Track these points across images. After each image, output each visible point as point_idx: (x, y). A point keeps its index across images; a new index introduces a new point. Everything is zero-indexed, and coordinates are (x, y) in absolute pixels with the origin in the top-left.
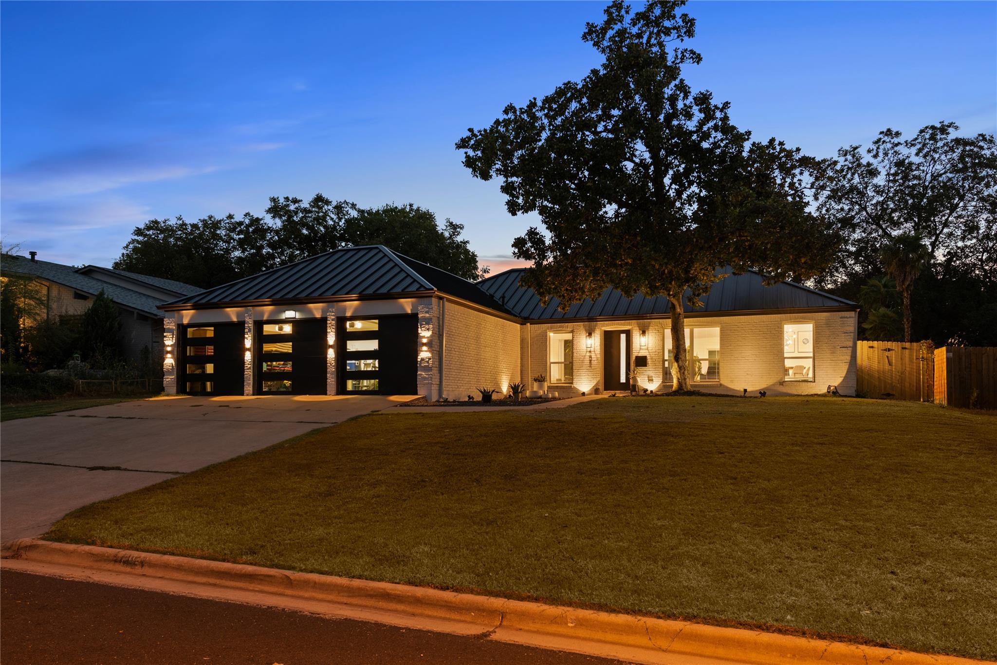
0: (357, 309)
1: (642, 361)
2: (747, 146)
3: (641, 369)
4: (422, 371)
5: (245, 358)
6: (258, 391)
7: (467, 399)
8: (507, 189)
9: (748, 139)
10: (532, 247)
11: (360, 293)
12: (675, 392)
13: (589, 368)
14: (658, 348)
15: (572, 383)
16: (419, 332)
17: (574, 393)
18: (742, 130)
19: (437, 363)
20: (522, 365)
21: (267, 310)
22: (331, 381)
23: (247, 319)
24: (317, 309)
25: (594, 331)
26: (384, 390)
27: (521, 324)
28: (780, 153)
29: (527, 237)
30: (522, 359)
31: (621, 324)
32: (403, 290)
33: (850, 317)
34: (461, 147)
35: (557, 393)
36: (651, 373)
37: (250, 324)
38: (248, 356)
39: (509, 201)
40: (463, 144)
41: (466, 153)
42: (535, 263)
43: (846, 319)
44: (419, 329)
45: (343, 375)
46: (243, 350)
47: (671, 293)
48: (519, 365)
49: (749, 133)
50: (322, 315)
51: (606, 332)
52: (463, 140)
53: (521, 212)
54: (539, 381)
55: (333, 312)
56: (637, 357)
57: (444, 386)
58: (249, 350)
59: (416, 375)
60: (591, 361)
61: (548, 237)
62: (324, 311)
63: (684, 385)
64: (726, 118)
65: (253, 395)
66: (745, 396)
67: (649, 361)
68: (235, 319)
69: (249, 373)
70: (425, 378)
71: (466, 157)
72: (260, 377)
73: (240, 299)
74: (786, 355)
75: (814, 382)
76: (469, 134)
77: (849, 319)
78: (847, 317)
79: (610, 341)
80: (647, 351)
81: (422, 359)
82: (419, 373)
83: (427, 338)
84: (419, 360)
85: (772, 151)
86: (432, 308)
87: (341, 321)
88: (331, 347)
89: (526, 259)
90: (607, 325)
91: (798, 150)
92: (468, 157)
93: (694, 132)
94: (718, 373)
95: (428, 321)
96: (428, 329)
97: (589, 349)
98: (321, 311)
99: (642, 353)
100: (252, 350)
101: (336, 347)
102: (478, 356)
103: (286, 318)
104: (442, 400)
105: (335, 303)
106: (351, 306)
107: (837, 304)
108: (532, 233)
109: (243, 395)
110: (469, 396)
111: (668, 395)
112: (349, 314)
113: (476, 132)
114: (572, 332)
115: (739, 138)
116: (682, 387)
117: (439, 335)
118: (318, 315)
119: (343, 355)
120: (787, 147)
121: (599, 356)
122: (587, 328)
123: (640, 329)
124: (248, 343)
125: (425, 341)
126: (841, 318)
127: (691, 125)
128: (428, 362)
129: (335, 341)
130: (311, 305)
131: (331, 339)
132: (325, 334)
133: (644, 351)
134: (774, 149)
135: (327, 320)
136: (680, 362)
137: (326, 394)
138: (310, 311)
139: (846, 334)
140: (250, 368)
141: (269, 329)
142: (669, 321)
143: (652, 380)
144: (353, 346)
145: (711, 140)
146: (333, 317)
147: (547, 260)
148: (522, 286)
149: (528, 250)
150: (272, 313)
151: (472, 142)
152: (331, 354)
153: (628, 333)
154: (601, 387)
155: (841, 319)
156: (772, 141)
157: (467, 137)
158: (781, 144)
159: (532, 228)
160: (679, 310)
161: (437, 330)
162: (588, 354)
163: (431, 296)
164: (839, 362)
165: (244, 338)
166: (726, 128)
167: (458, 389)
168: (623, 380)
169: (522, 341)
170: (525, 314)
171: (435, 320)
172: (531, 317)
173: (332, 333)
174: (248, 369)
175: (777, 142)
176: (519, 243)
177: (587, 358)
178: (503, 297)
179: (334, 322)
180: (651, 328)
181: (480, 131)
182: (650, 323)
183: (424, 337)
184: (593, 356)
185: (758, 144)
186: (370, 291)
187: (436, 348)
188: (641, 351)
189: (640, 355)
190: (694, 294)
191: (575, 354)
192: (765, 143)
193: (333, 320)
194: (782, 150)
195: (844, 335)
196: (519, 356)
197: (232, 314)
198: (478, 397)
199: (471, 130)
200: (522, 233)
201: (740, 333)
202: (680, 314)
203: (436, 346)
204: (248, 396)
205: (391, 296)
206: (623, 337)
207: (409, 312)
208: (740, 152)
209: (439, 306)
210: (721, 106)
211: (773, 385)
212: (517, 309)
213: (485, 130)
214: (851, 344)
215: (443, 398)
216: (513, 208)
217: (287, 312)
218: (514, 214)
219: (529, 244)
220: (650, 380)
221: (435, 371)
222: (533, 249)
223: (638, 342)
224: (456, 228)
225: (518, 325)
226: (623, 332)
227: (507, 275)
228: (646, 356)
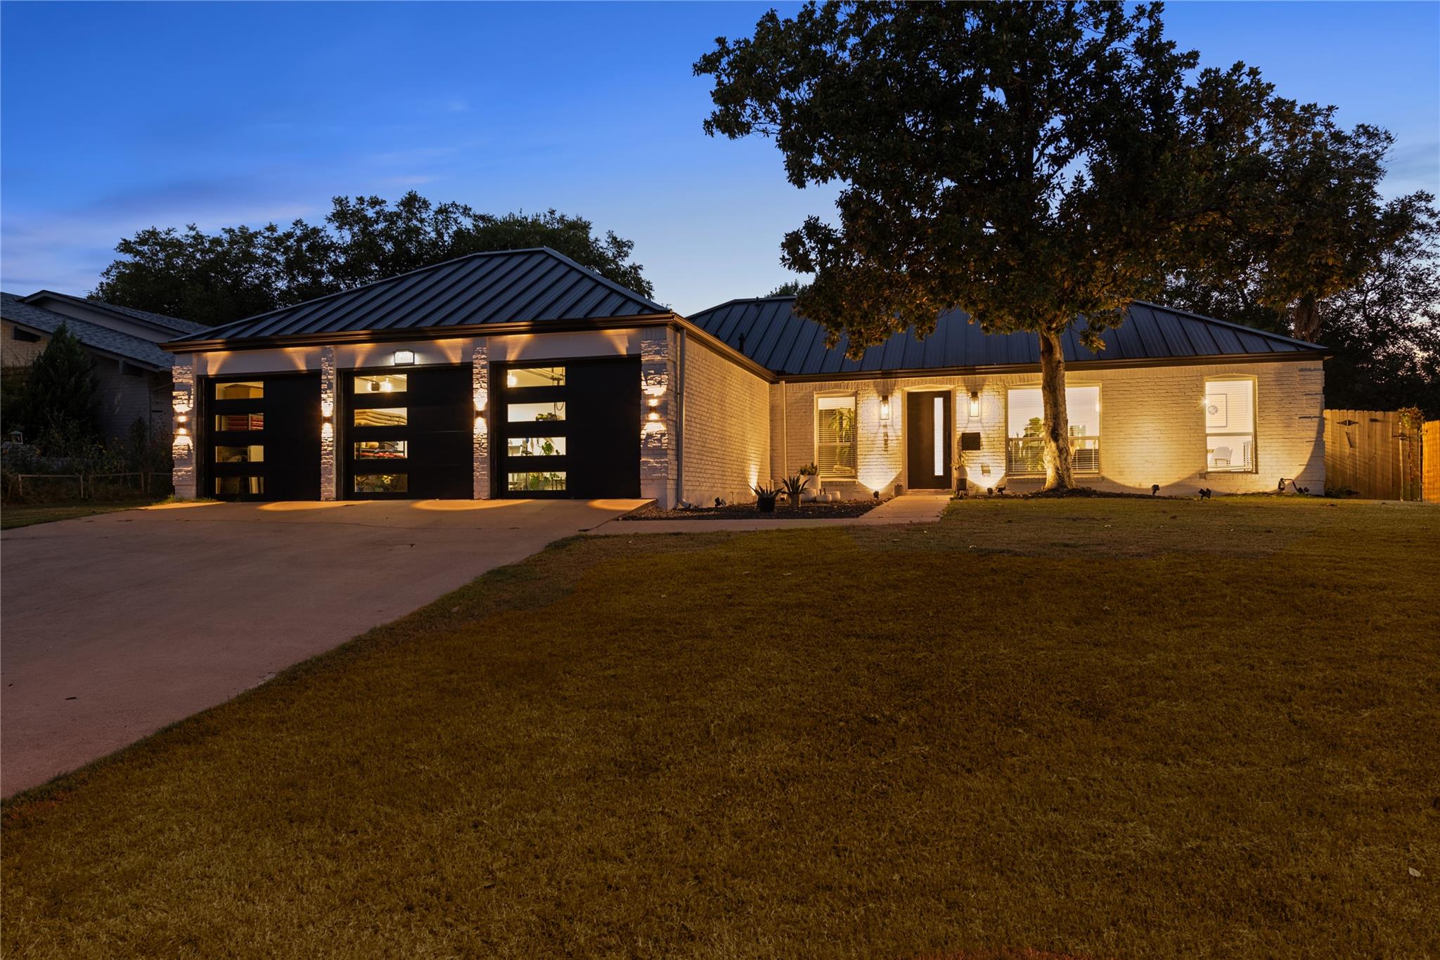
0: (525, 349)
1: (972, 442)
2: (1191, 78)
3: (971, 454)
4: (648, 456)
5: (323, 435)
6: (346, 492)
9: (1193, 65)
10: (813, 248)
11: (532, 320)
12: (1050, 490)
13: (883, 452)
14: (997, 421)
15: (855, 477)
16: (643, 387)
17: (859, 492)
19: (674, 443)
20: (772, 450)
21: (362, 352)
22: (481, 474)
23: (325, 367)
24: (453, 348)
25: (892, 393)
26: (580, 488)
27: (772, 383)
29: (804, 231)
30: (772, 439)
31: (937, 382)
32: (612, 314)
33: (1315, 370)
34: (705, 71)
35: (838, 493)
36: (986, 461)
37: (330, 375)
38: (328, 431)
39: (792, 162)
40: (708, 64)
41: (716, 79)
42: (816, 278)
43: (1309, 373)
44: (643, 383)
45: (502, 463)
46: (319, 420)
47: (1054, 325)
48: (769, 448)
49: (1194, 55)
50: (462, 359)
51: (910, 394)
52: (706, 59)
53: (814, 180)
54: (809, 474)
55: (483, 353)
56: (964, 435)
57: (684, 482)
58: (329, 420)
59: (638, 464)
60: (886, 441)
62: (466, 352)
63: (1067, 479)
64: (1156, 29)
65: (337, 499)
66: (1154, 495)
67: (984, 440)
68: (302, 366)
69: (329, 461)
70: (654, 469)
71: (716, 87)
72: (350, 466)
73: (312, 330)
74: (1208, 431)
75: (1257, 473)
76: (716, 48)
77: (1314, 373)
78: (1310, 370)
79: (917, 408)
80: (979, 425)
81: (649, 436)
82: (643, 459)
83: (658, 397)
84: (643, 437)
86: (667, 346)
87: (498, 370)
88: (480, 414)
89: (802, 271)
90: (914, 384)
92: (720, 85)
94: (1097, 459)
95: (659, 368)
96: (660, 383)
97: (883, 422)
98: (460, 352)
99: (972, 429)
100: (335, 421)
101: (489, 414)
102: (723, 433)
103: (397, 365)
104: (680, 507)
105: (487, 337)
106: (516, 343)
107: (1293, 349)
108: (813, 227)
109: (318, 499)
110: (717, 500)
111: (1037, 495)
112: (512, 356)
113: (731, 45)
114: (855, 394)
115: (1175, 65)
116: (1063, 481)
117: (677, 393)
118: (455, 359)
119: (502, 429)
120: (1265, 79)
121: (899, 433)
122: (881, 388)
123: (968, 390)
124: (328, 408)
125: (653, 403)
126: (1301, 370)
128: (659, 440)
129: (487, 404)
130: (442, 342)
131: (481, 400)
132: (470, 391)
133: (975, 425)
134: (1238, 81)
135: (472, 368)
136: (1061, 442)
137: (472, 498)
138: (441, 352)
139: (1310, 397)
140: (331, 453)
141: (363, 386)
142: (1041, 375)
143: (989, 472)
144: (518, 413)
146: (484, 363)
148: (799, 313)
149: (806, 254)
150: (370, 356)
151: (724, 61)
152: (480, 427)
153: (947, 397)
154: (904, 483)
155: (1302, 373)
156: (1238, 67)
157: (714, 53)
158: (1254, 72)
160: (1058, 356)
161: (673, 383)
162: (882, 430)
163: (665, 325)
164: (1298, 441)
165: (319, 400)
166: (1152, 48)
167: (699, 488)
168: (939, 471)
169: (773, 409)
170: (778, 365)
171: (670, 366)
172: (787, 371)
173: (481, 390)
174: (328, 454)
175: (1246, 70)
176: (792, 242)
177: (881, 437)
178: (742, 338)
179: (485, 371)
180: (986, 387)
181: (738, 42)
182: (984, 380)
183: (651, 396)
184: (890, 432)
185: (1213, 72)
186: (552, 315)
187: (672, 416)
188: (969, 425)
189: (968, 431)
190: (1092, 327)
191: (860, 431)
192: (1225, 70)
193: (483, 367)
194: (1251, 84)
195: (1305, 397)
196: (769, 434)
197: (298, 357)
198: (752, 503)
199: (721, 41)
201: (1135, 396)
202: (1059, 362)
203: (672, 413)
204: (328, 502)
205: (589, 324)
206: (939, 403)
207: (624, 352)
209: (675, 342)
210: (1149, 8)
211: (1188, 478)
213: (747, 41)
214: (1316, 412)
215: (683, 504)
217: (398, 354)
219: (809, 244)
220: (985, 471)
221: (671, 456)
222: (815, 252)
223: (966, 411)
224: (621, 247)
225: (767, 384)
226: (939, 394)
227: (728, 309)
228: (978, 434)
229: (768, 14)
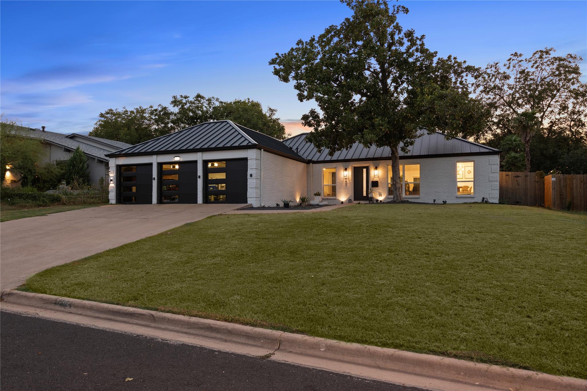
1: (375, 184)
2: (435, 60)
3: (375, 188)
6: (160, 202)
7: (276, 206)
8: (298, 87)
9: (436, 56)
10: (312, 120)
12: (394, 201)
13: (345, 188)
14: (384, 177)
15: (336, 196)
16: (248, 168)
17: (337, 202)
18: (432, 51)
19: (259, 186)
20: (308, 187)
22: (200, 196)
23: (154, 162)
25: (348, 167)
26: (230, 200)
27: (307, 164)
28: (454, 64)
29: (309, 114)
30: (307, 183)
31: (364, 163)
32: (239, 145)
34: (272, 64)
36: (381, 191)
37: (155, 165)
38: (154, 182)
39: (299, 94)
40: (273, 62)
41: (274, 67)
42: (314, 129)
45: (207, 192)
46: (152, 179)
48: (306, 186)
49: (436, 53)
50: (194, 160)
51: (355, 168)
52: (273, 60)
53: (305, 100)
54: (317, 195)
55: (201, 158)
56: (372, 182)
57: (262, 198)
58: (155, 179)
60: (346, 184)
61: (321, 114)
62: (196, 157)
63: (399, 197)
64: (422, 45)
65: (157, 204)
66: (434, 203)
67: (379, 184)
68: (147, 162)
69: (155, 192)
70: (251, 194)
71: (274, 69)
72: (161, 194)
73: (150, 150)
74: (458, 180)
75: (474, 195)
76: (276, 56)
78: (494, 158)
79: (357, 173)
80: (378, 178)
81: (251, 184)
82: (248, 191)
84: (248, 184)
85: (449, 63)
87: (205, 163)
88: (200, 177)
89: (309, 127)
90: (356, 164)
91: (465, 62)
92: (275, 69)
93: (405, 53)
94: (419, 190)
97: (345, 177)
99: (376, 179)
100: (157, 179)
101: (202, 177)
102: (283, 182)
103: (176, 161)
104: (261, 206)
105: (202, 152)
107: (488, 151)
108: (313, 112)
109: (151, 204)
110: (277, 204)
111: (388, 203)
112: (210, 159)
113: (280, 55)
114: (336, 168)
115: (430, 56)
117: (259, 169)
118: (192, 159)
119: (207, 181)
120: (459, 60)
121: (351, 181)
122: (344, 166)
123: (374, 166)
124: (154, 175)
127: (403, 49)
128: (253, 185)
129: (202, 174)
131: (200, 172)
132: (197, 169)
134: (451, 61)
135: (197, 162)
136: (397, 184)
137: (197, 203)
140: (155, 189)
141: (165, 167)
142: (391, 161)
144: (212, 176)
145: (415, 57)
146: (201, 160)
147: (321, 127)
148: (308, 143)
149: (310, 121)
151: (278, 61)
152: (200, 181)
153: (368, 168)
154: (353, 199)
156: (449, 57)
157: (275, 58)
158: (455, 58)
159: (312, 109)
160: (396, 155)
161: (258, 167)
162: (345, 180)
163: (255, 148)
165: (152, 172)
166: (423, 51)
167: (270, 201)
168: (365, 194)
169: (308, 173)
170: (309, 158)
172: (313, 160)
173: (200, 169)
175: (452, 58)
176: (305, 117)
177: (344, 182)
178: (297, 149)
180: (380, 165)
181: (282, 55)
182: (380, 163)
184: (348, 181)
185: (442, 59)
186: (221, 145)
187: (258, 177)
188: (375, 178)
189: (374, 180)
190: (405, 146)
191: (338, 180)
192: (445, 58)
193: (200, 162)
194: (456, 62)
196: (306, 181)
198: (282, 205)
199: (277, 54)
200: (307, 112)
204: (154, 205)
205: (233, 148)
206: (365, 170)
207: (243, 157)
208: (431, 63)
209: (259, 153)
210: (420, 37)
212: (305, 155)
213: (285, 54)
216: (301, 98)
217: (176, 158)
218: (301, 101)
219: (311, 118)
220: (380, 195)
221: (257, 190)
222: (313, 121)
223: (373, 173)
224: (272, 110)
226: (365, 167)
228: (378, 181)
229: (299, 40)
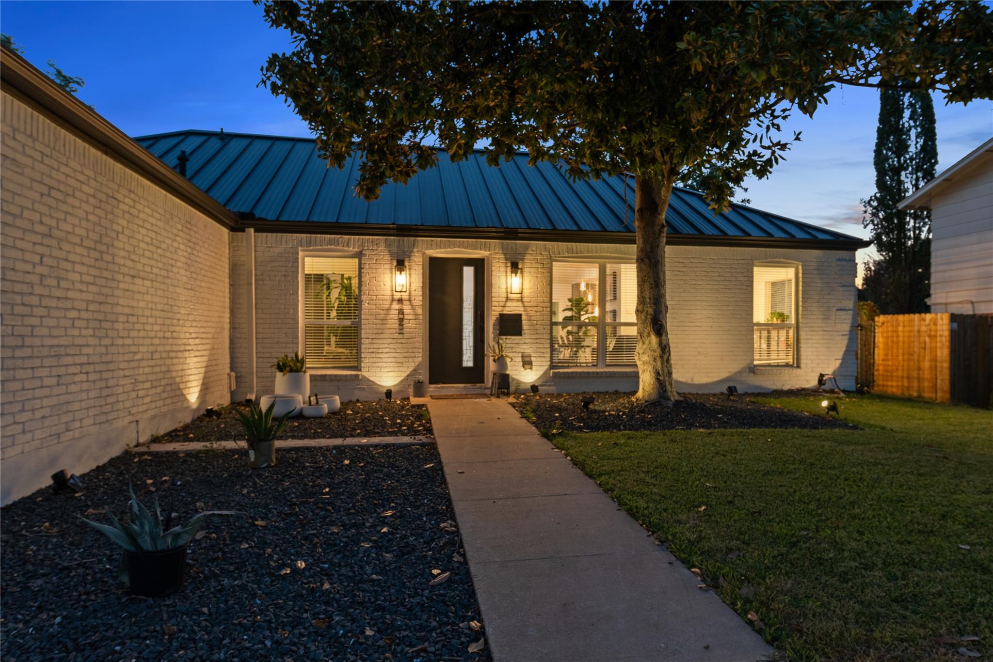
1: (511, 325)
3: (508, 341)
13: (397, 335)
14: (540, 299)
15: (357, 368)
17: (364, 389)
20: (233, 327)
25: (410, 257)
27: (233, 229)
30: (232, 312)
31: (468, 247)
33: (850, 261)
36: (528, 349)
43: (846, 263)
48: (227, 326)
51: (433, 261)
54: (291, 371)
56: (501, 316)
60: (401, 320)
67: (525, 324)
74: (755, 318)
75: (798, 367)
77: (849, 264)
78: (847, 260)
79: (441, 280)
80: (520, 304)
90: (438, 246)
97: (397, 296)
99: (513, 308)
107: (831, 238)
114: (359, 255)
121: (419, 311)
122: (394, 249)
123: (506, 259)
126: (839, 260)
133: (515, 304)
139: (845, 288)
143: (530, 363)
153: (479, 266)
154: (424, 376)
155: (838, 263)
162: (396, 306)
164: (835, 333)
168: (468, 360)
169: (235, 270)
170: (241, 205)
172: (257, 215)
177: (394, 315)
180: (528, 257)
182: (526, 248)
184: (407, 308)
188: (509, 304)
189: (507, 311)
191: (364, 305)
195: (842, 289)
196: (227, 305)
206: (468, 272)
211: (740, 372)
212: (222, 192)
214: (850, 304)
220: (527, 363)
223: (503, 286)
225: (225, 231)
226: (469, 262)
227: (180, 138)
228: (520, 315)
